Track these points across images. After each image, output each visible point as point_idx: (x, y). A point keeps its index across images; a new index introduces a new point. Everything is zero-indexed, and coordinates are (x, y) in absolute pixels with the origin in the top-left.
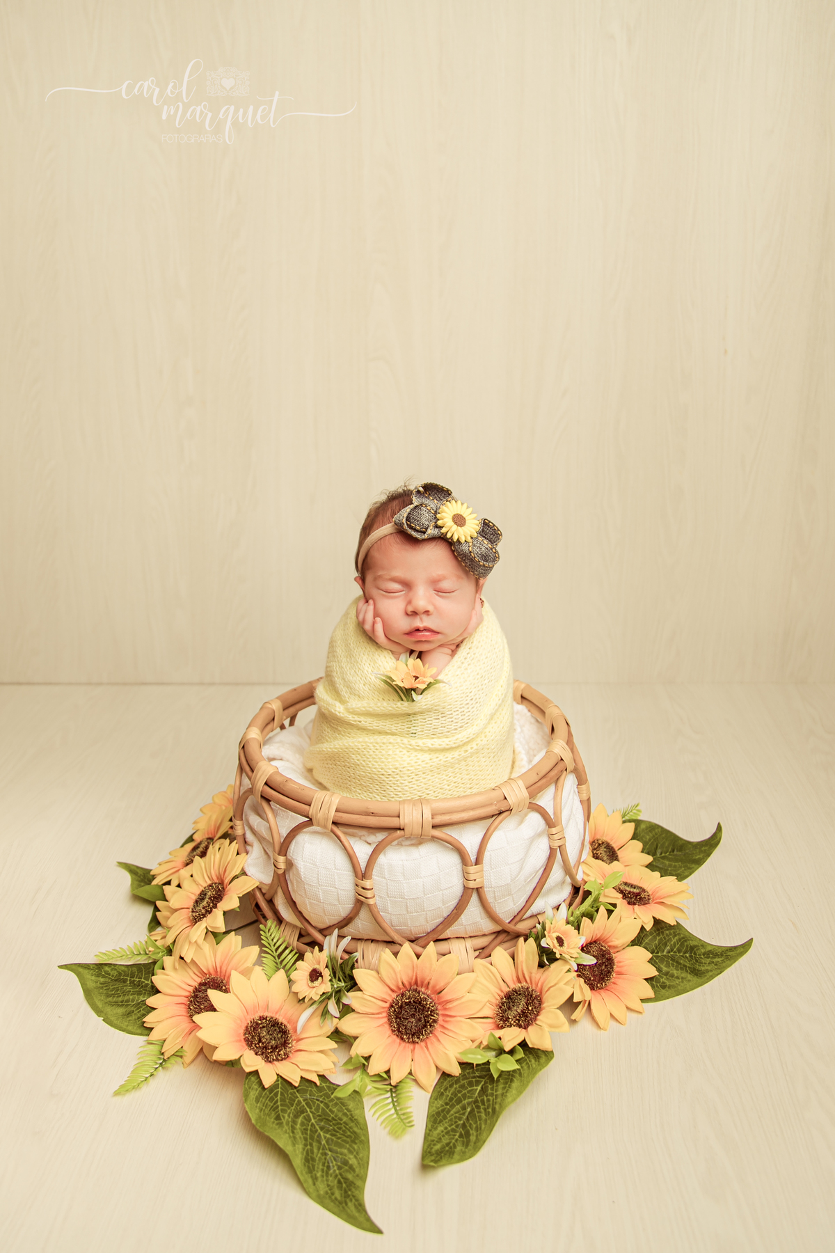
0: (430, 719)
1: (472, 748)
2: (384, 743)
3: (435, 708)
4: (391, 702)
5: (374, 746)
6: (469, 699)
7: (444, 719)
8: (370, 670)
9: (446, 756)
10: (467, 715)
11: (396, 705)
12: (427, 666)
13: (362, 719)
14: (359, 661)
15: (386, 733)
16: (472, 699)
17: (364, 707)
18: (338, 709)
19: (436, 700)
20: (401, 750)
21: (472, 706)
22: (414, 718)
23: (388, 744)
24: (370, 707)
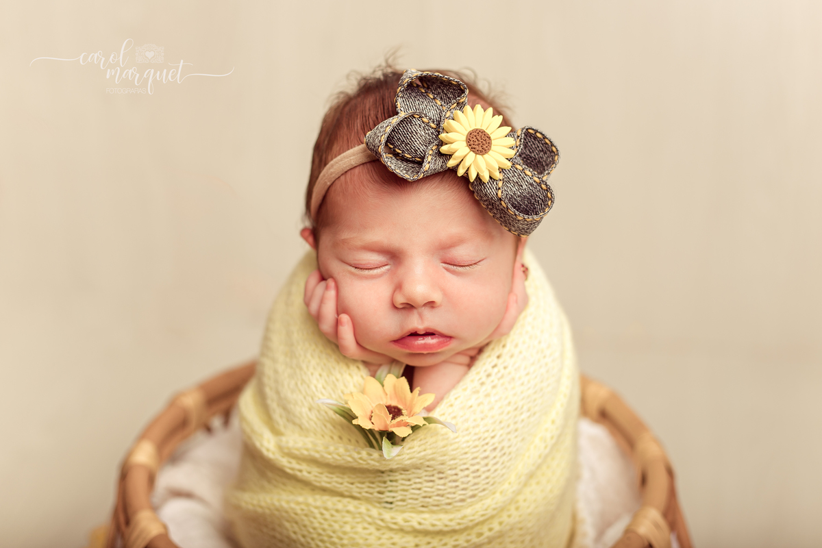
0: (418, 480)
1: (490, 530)
2: (337, 511)
3: (428, 463)
4: (350, 447)
5: (322, 514)
6: (489, 448)
7: (442, 481)
8: (320, 386)
9: (443, 542)
10: (483, 476)
11: (359, 453)
12: (417, 390)
13: (304, 467)
14: (304, 366)
15: (342, 495)
16: (495, 449)
17: (307, 450)
18: (266, 444)
19: (429, 452)
20: (366, 525)
21: (494, 461)
22: (392, 478)
23: (345, 514)
24: (318, 452)
